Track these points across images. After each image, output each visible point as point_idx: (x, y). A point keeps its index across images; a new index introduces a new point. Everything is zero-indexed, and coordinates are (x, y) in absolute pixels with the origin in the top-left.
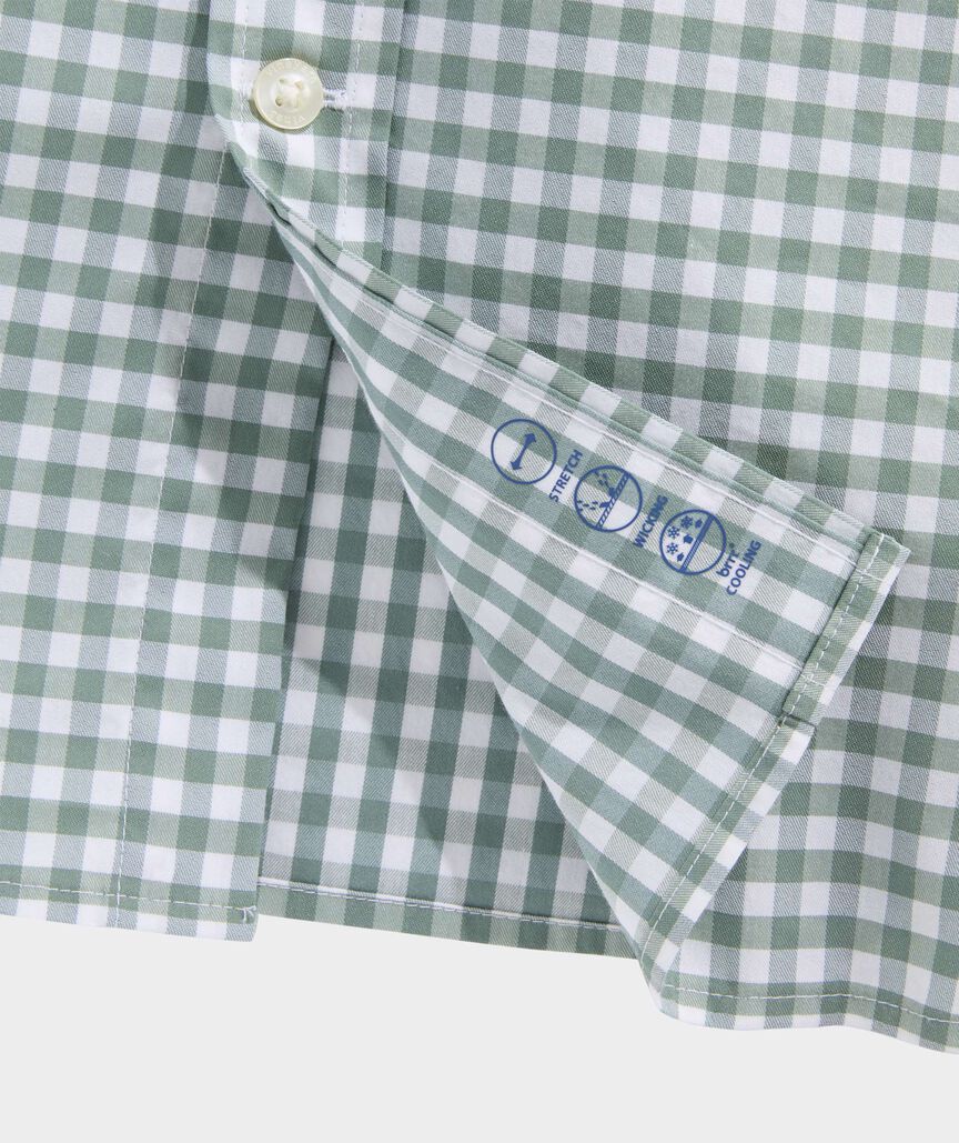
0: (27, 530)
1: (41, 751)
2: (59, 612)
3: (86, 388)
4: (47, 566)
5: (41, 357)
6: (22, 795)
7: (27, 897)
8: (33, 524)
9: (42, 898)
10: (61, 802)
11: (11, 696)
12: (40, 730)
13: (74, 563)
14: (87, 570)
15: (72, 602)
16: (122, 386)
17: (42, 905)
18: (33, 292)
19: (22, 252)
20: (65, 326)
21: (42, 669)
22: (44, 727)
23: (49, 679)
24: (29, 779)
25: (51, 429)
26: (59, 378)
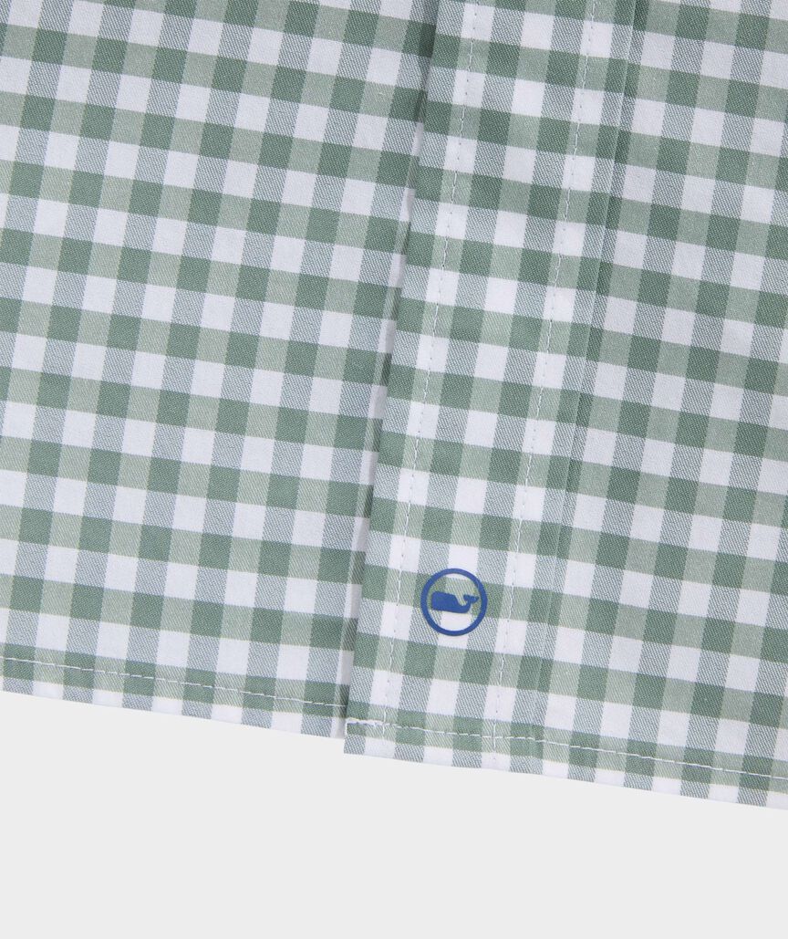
0: (280, 342)
1: (293, 563)
2: (311, 426)
3: (339, 200)
4: (300, 378)
5: (295, 169)
6: (276, 607)
7: (281, 709)
8: (286, 336)
9: (295, 710)
10: (315, 615)
11: (264, 508)
12: (293, 542)
13: (326, 375)
14: (340, 383)
15: (324, 415)
16: (375, 199)
17: (297, 718)
18: (287, 104)
19: (276, 63)
20: (320, 137)
21: (294, 481)
22: (297, 539)
23: (301, 490)
24: (282, 591)
25: (304, 241)
26: (312, 190)
